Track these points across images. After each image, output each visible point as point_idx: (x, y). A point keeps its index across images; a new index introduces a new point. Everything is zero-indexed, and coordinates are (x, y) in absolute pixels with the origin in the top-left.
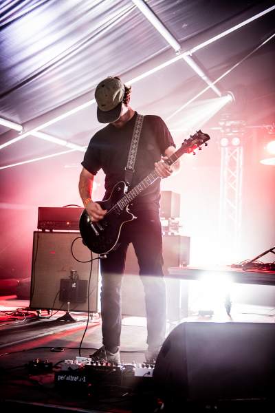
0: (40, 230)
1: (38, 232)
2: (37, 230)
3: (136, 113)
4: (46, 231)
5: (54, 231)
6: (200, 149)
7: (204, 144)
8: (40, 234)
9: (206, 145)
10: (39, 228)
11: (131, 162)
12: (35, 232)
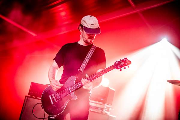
0: (29, 96)
1: (28, 97)
2: (27, 95)
3: (93, 43)
4: (33, 97)
5: (38, 98)
6: (124, 68)
7: (127, 66)
8: (28, 98)
9: (128, 67)
10: (29, 94)
11: (83, 68)
12: (26, 96)
